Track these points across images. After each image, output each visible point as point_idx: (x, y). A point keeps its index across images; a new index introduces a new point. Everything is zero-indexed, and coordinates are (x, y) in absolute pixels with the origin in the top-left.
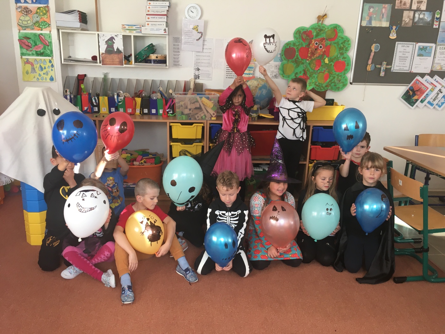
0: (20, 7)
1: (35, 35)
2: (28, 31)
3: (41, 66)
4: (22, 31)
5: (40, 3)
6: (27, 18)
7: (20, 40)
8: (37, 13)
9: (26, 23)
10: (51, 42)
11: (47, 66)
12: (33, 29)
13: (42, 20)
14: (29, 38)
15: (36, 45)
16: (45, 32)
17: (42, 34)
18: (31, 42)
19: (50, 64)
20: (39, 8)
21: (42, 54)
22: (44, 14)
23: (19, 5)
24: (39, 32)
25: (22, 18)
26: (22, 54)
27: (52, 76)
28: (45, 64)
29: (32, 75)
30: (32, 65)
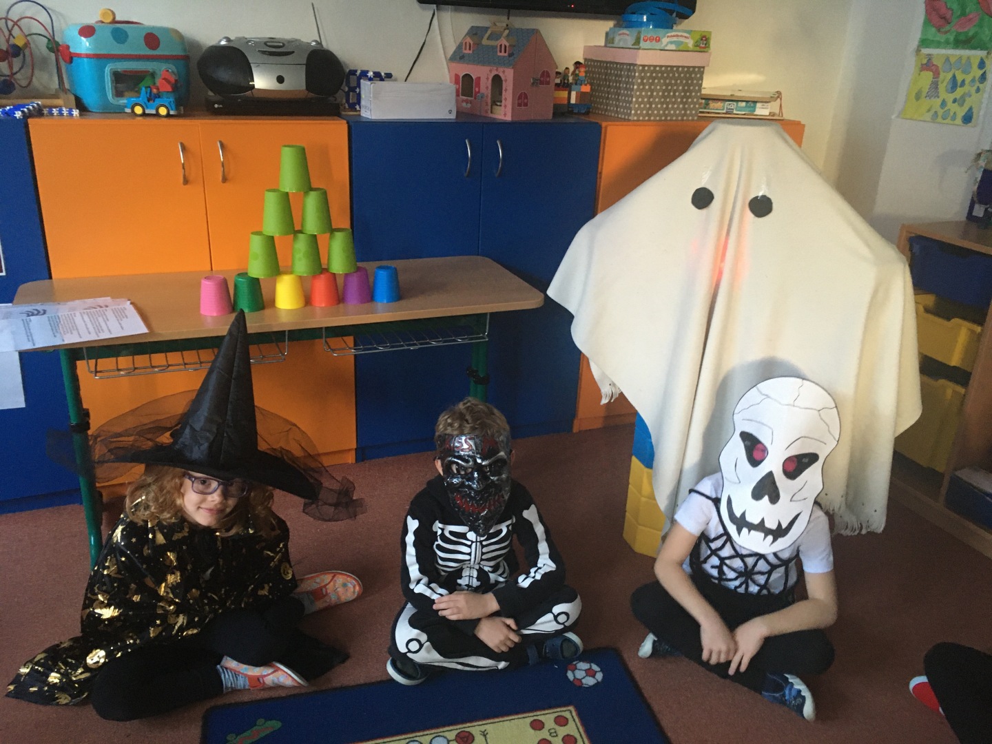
3: (954, 77)
7: (929, 3)
11: (969, 78)
15: (964, 15)
18: (955, 8)
19: (979, 73)
27: (971, 109)
28: (966, 72)
29: (926, 103)
30: (937, 74)
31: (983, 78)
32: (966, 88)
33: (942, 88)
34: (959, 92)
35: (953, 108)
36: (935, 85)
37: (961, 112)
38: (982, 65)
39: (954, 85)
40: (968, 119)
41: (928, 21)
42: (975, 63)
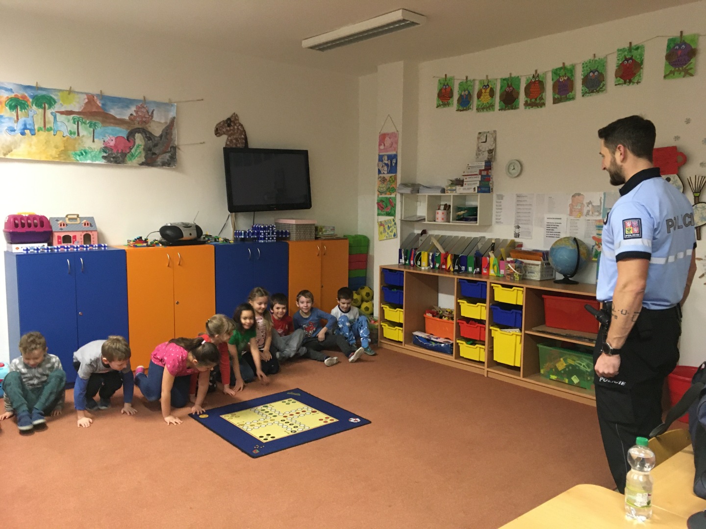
0: (381, 177)
1: (386, 198)
2: (384, 196)
3: (389, 226)
4: (380, 196)
5: (392, 173)
6: (384, 185)
7: (378, 203)
8: (389, 181)
9: (382, 189)
10: (395, 204)
11: (392, 225)
12: (386, 194)
13: (392, 186)
14: (383, 201)
15: (387, 207)
16: (393, 196)
17: (390, 198)
18: (385, 205)
19: (393, 223)
20: (391, 177)
21: (388, 214)
22: (393, 181)
23: (380, 175)
24: (389, 196)
25: (381, 186)
26: (379, 215)
27: (395, 233)
28: (391, 224)
29: (384, 234)
30: (384, 226)
31: (395, 224)
32: (392, 227)
33: (387, 229)
34: (391, 229)
35: (390, 234)
36: (384, 229)
37: (393, 234)
38: (394, 220)
39: (389, 228)
40: (394, 235)
41: (378, 208)
42: (392, 221)
